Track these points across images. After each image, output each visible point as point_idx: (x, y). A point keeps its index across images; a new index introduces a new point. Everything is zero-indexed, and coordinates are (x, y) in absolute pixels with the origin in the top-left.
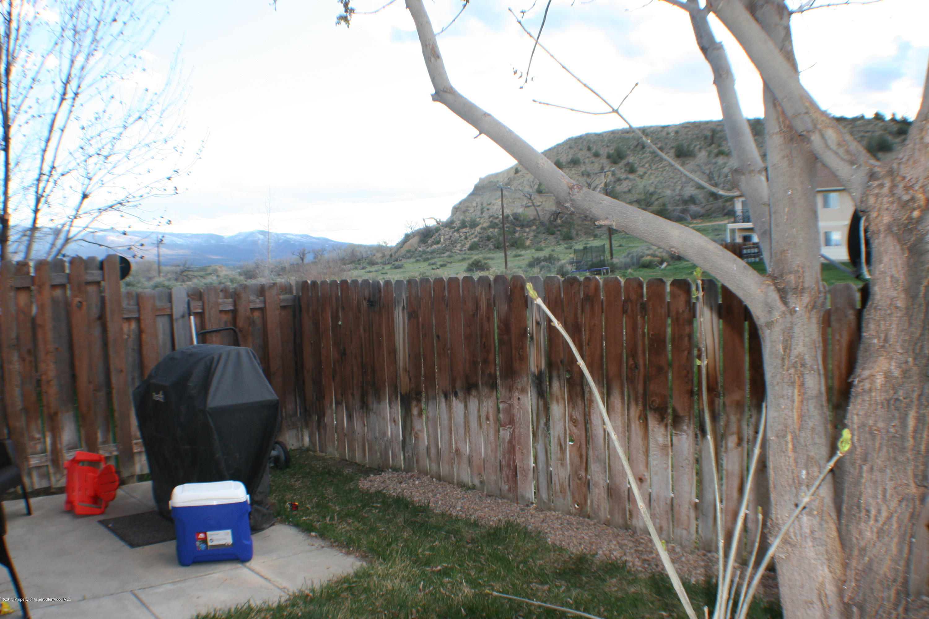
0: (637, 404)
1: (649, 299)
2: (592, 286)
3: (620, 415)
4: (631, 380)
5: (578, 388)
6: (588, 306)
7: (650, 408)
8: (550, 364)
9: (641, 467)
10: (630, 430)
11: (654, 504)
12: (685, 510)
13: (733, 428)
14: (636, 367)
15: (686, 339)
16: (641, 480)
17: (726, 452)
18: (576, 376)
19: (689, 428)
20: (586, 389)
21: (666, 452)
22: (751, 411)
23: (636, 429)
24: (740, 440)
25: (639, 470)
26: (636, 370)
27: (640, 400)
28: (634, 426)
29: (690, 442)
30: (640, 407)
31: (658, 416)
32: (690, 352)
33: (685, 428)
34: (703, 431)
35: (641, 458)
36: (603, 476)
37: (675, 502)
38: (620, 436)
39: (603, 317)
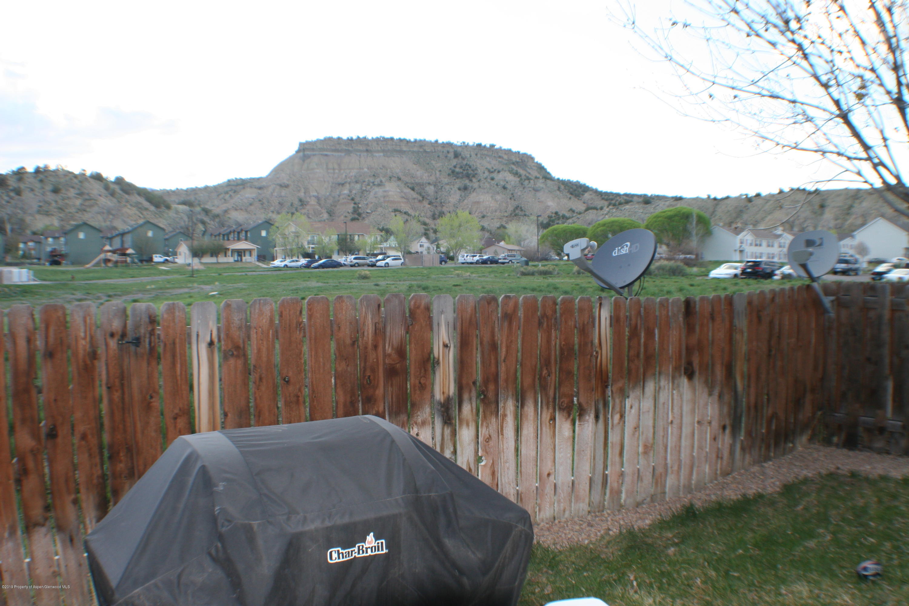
0: (548, 408)
1: (561, 315)
2: (511, 304)
3: (532, 422)
4: (544, 388)
5: (493, 406)
6: (506, 324)
7: (560, 409)
8: (460, 388)
9: (549, 463)
10: (541, 433)
11: (559, 491)
12: (583, 487)
13: (617, 408)
14: (549, 375)
15: (590, 345)
16: (549, 475)
17: (612, 429)
18: (491, 395)
19: (590, 418)
20: (501, 405)
21: (570, 443)
22: (629, 393)
23: (546, 431)
24: (622, 416)
25: (548, 467)
26: (549, 378)
27: (551, 404)
28: (544, 429)
29: (590, 429)
30: (551, 410)
31: (565, 414)
32: (592, 355)
33: (587, 418)
34: (597, 417)
35: (549, 455)
36: (513, 485)
37: (576, 482)
38: (532, 441)
39: (520, 332)
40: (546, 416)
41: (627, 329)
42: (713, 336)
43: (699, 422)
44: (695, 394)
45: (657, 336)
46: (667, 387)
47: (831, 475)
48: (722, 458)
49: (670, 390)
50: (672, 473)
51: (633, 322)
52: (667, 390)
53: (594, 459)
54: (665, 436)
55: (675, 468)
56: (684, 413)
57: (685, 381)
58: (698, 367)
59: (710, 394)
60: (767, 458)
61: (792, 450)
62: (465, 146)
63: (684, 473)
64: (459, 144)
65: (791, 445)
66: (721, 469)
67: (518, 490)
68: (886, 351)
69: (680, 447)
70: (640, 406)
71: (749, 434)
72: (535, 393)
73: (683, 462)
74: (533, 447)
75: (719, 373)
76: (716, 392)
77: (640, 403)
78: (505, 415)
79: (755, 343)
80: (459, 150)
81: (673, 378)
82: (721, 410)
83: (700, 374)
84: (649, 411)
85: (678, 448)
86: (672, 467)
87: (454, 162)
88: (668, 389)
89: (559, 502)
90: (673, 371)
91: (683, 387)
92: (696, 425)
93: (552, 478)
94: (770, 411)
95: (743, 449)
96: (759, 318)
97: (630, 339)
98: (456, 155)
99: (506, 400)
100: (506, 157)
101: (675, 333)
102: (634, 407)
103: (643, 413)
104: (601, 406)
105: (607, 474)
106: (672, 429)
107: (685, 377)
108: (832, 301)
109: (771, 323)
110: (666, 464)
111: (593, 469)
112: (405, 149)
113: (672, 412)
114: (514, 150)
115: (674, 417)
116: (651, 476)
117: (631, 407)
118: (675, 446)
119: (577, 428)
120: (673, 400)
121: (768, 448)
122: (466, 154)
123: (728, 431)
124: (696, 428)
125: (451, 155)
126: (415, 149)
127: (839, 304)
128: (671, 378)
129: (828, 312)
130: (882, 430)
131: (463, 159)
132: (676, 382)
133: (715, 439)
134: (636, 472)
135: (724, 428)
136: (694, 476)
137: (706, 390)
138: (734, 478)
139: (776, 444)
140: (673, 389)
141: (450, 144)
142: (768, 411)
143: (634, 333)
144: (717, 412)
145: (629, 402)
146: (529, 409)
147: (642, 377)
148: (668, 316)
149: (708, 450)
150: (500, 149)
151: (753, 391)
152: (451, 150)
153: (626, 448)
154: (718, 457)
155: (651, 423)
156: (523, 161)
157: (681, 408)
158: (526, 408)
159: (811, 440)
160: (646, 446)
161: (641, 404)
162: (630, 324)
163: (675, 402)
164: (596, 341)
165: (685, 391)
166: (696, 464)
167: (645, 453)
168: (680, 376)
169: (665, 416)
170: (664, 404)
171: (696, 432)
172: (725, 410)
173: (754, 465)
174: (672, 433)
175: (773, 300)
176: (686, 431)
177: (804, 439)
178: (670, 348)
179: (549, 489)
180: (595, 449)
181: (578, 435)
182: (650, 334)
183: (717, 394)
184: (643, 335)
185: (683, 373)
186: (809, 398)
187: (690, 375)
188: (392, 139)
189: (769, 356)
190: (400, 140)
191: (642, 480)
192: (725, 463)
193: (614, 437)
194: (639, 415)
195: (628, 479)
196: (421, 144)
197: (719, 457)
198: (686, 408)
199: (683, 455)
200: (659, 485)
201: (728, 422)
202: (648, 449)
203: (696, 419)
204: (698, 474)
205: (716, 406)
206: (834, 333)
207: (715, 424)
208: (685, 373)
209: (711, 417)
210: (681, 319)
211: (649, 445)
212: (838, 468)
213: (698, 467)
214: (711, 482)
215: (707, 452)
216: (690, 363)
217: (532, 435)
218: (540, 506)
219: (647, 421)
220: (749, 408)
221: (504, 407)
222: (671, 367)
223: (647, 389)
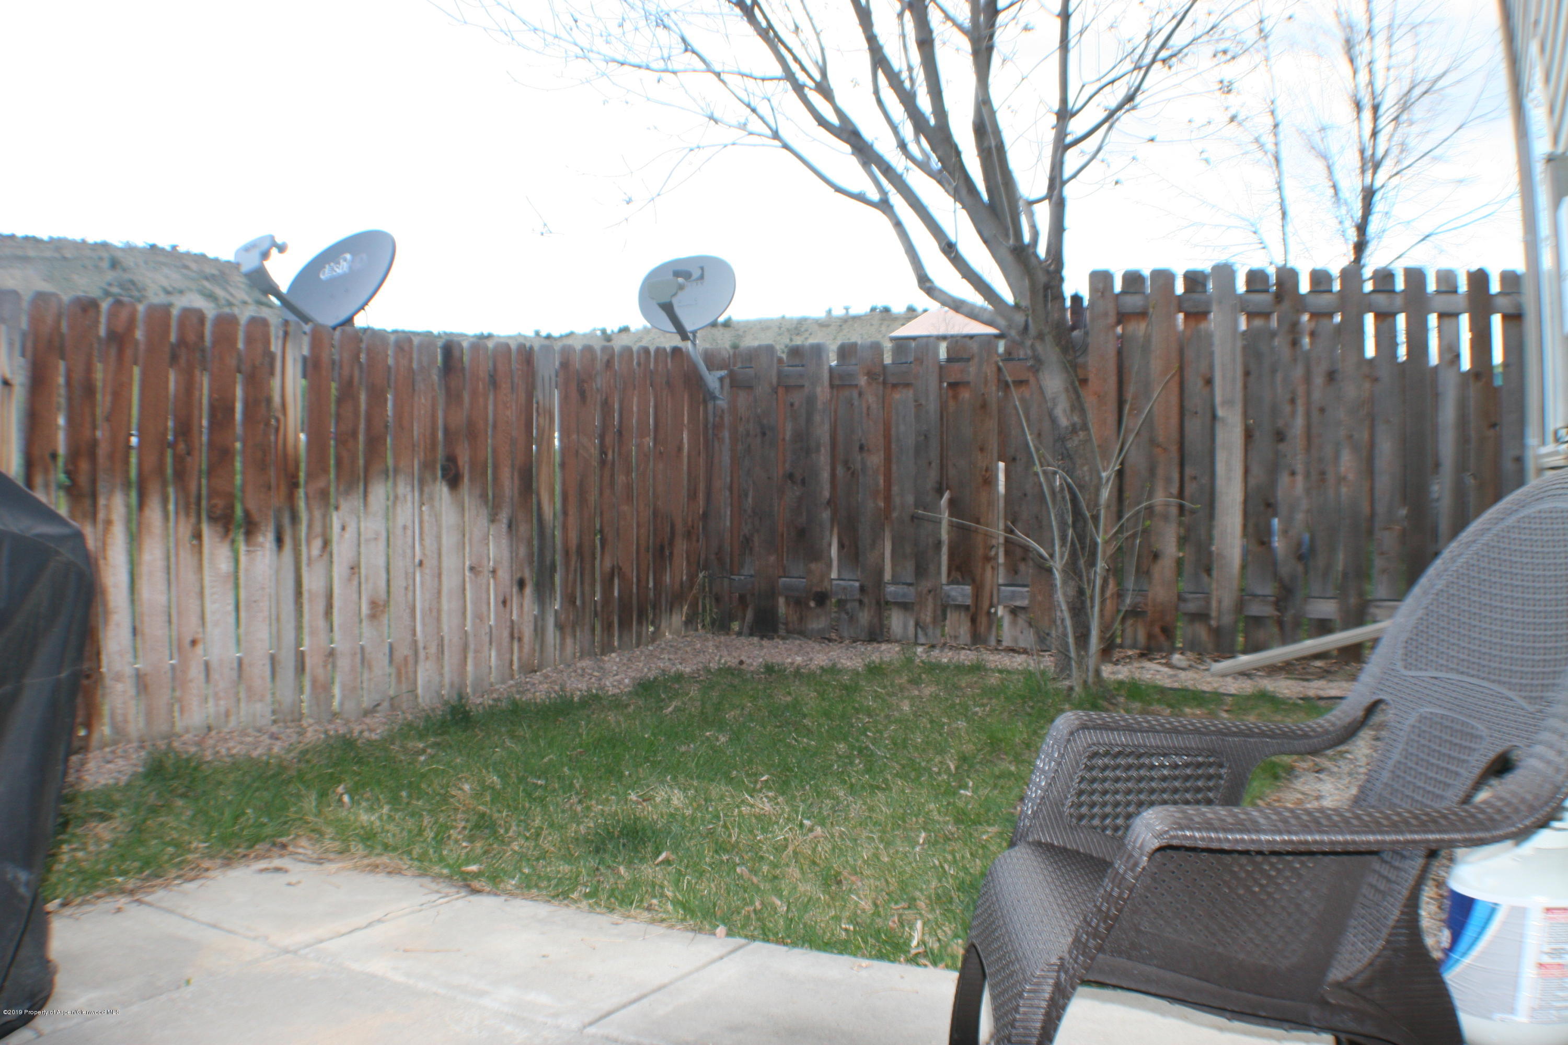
0: (187, 515)
1: (213, 343)
2: (125, 315)
3: (158, 539)
4: (180, 476)
5: (88, 502)
6: (112, 351)
7: (209, 518)
9: (194, 620)
10: (177, 563)
11: (215, 676)
12: (259, 670)
13: (318, 528)
14: (189, 454)
15: (263, 404)
16: (194, 643)
17: (309, 564)
18: (83, 480)
19: (267, 539)
20: (102, 501)
21: (230, 586)
22: (337, 501)
23: (186, 557)
24: (326, 543)
25: (191, 627)
26: (189, 459)
27: (193, 506)
28: (182, 554)
29: (267, 561)
30: (193, 520)
31: (220, 529)
32: (268, 424)
33: (261, 539)
34: (279, 541)
35: (193, 605)
36: (129, 657)
37: (245, 661)
38: (159, 576)
39: (136, 371)
40: (185, 529)
41: (334, 385)
42: (495, 415)
43: (472, 569)
44: (463, 516)
45: (390, 405)
46: (409, 498)
47: (727, 671)
48: (520, 640)
49: (416, 505)
50: (427, 658)
51: (346, 372)
52: (409, 504)
53: (278, 619)
54: (410, 588)
55: (433, 649)
56: (444, 550)
57: (443, 490)
58: (467, 467)
59: (493, 519)
60: (607, 648)
61: (655, 637)
62: (130, 249)
63: (450, 660)
64: (120, 245)
65: (651, 629)
66: (520, 659)
67: (137, 669)
68: (823, 459)
69: (439, 611)
70: (359, 529)
71: (570, 599)
72: (164, 485)
73: (446, 641)
74: (161, 585)
75: (509, 485)
76: (504, 517)
77: (359, 522)
78: (108, 523)
79: (574, 437)
80: (119, 255)
81: (422, 482)
82: (513, 552)
83: (472, 480)
84: (376, 539)
85: (435, 613)
86: (425, 648)
87: (110, 276)
88: (413, 503)
89: (217, 697)
90: (420, 469)
91: (441, 499)
92: (467, 573)
93: (199, 649)
94: (608, 564)
95: (560, 627)
96: (582, 394)
97: (339, 401)
98: (115, 264)
99: (111, 492)
100: (194, 266)
101: (423, 401)
102: (349, 529)
103: (367, 541)
104: (286, 521)
105: (302, 652)
106: (422, 576)
107: (444, 483)
108: (721, 379)
109: (606, 405)
110: (415, 642)
111: (278, 637)
112: (32, 253)
113: (422, 544)
114: (211, 255)
115: (424, 554)
116: (386, 660)
117: (343, 528)
118: (431, 610)
119: (243, 558)
120: (421, 522)
121: (608, 628)
122: (129, 261)
123: (528, 590)
124: (467, 579)
125: (105, 265)
126: (48, 254)
127: (736, 383)
128: (416, 482)
129: (714, 398)
130: (822, 598)
131: (125, 270)
132: (426, 489)
133: (504, 602)
134: (359, 651)
135: (521, 584)
136: (470, 668)
137: (484, 512)
138: (546, 677)
139: (624, 624)
140: (422, 504)
141: (105, 246)
142: (604, 564)
143: (347, 393)
144: (506, 554)
145: (338, 518)
146: (154, 514)
147: (362, 475)
148: (410, 369)
149: (492, 623)
150: (188, 254)
151: (572, 520)
152: (105, 255)
153: (337, 603)
154: (512, 636)
155: (381, 562)
156: (222, 273)
157: (439, 538)
158: (147, 512)
159: (690, 622)
160: (374, 604)
161: (362, 525)
162: (340, 375)
163: (426, 526)
164: (277, 399)
165: (444, 508)
166: (472, 647)
167: (373, 616)
168: (435, 479)
169: (409, 551)
170: (405, 528)
171: (468, 586)
172: (523, 551)
173: (582, 657)
174: (422, 583)
175: (609, 364)
176: (450, 583)
177: (678, 619)
178: (415, 428)
179: (195, 672)
180: (278, 602)
181: (247, 570)
182: (377, 396)
183: (505, 521)
184: (363, 397)
185: (439, 473)
186: (681, 546)
187: (454, 481)
188: (12, 237)
189: (603, 463)
190: (26, 238)
191: (370, 668)
192: (526, 649)
193: (313, 582)
194: (359, 545)
195: (343, 663)
196: (58, 245)
197: (515, 636)
198: (449, 540)
199: (445, 628)
200: (403, 679)
201: (527, 574)
202: (378, 609)
203: (467, 563)
204: (476, 665)
205: (504, 542)
206: (726, 434)
207: (504, 574)
208: (444, 476)
209: (495, 561)
210: (435, 378)
211: (381, 603)
212: (741, 662)
213: (476, 651)
214: (503, 682)
215: (490, 627)
216: (451, 460)
217: (160, 564)
218: (180, 700)
219: (374, 557)
220: (567, 553)
221: (108, 507)
222: (416, 462)
223: (372, 498)
